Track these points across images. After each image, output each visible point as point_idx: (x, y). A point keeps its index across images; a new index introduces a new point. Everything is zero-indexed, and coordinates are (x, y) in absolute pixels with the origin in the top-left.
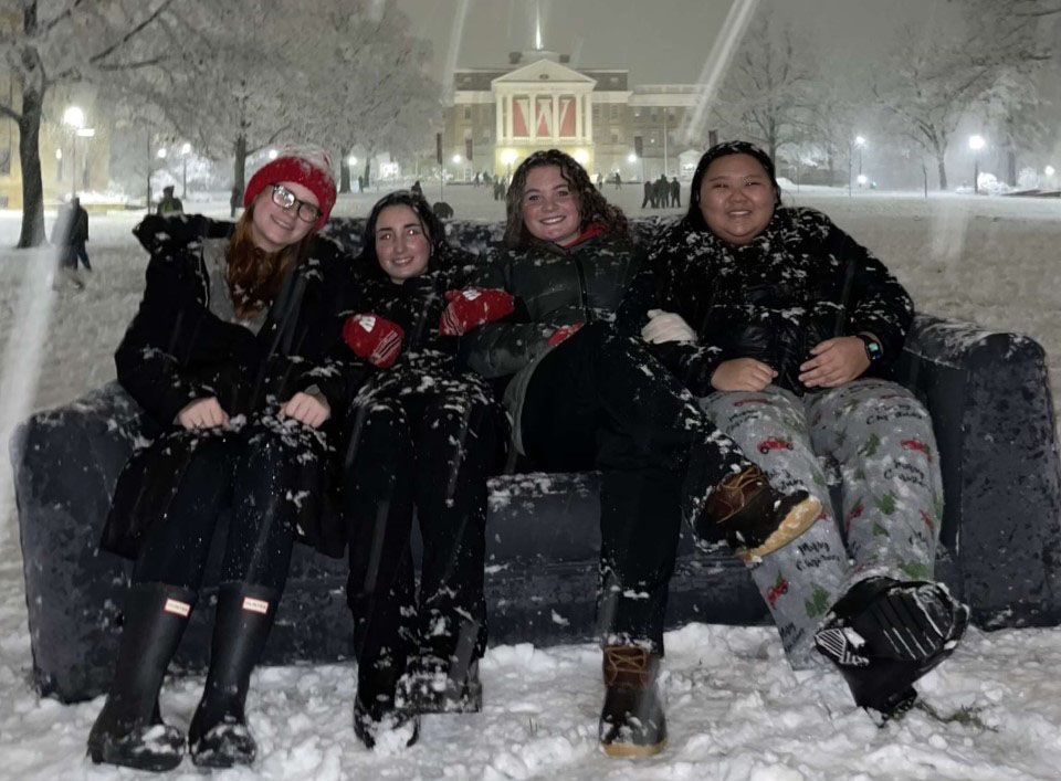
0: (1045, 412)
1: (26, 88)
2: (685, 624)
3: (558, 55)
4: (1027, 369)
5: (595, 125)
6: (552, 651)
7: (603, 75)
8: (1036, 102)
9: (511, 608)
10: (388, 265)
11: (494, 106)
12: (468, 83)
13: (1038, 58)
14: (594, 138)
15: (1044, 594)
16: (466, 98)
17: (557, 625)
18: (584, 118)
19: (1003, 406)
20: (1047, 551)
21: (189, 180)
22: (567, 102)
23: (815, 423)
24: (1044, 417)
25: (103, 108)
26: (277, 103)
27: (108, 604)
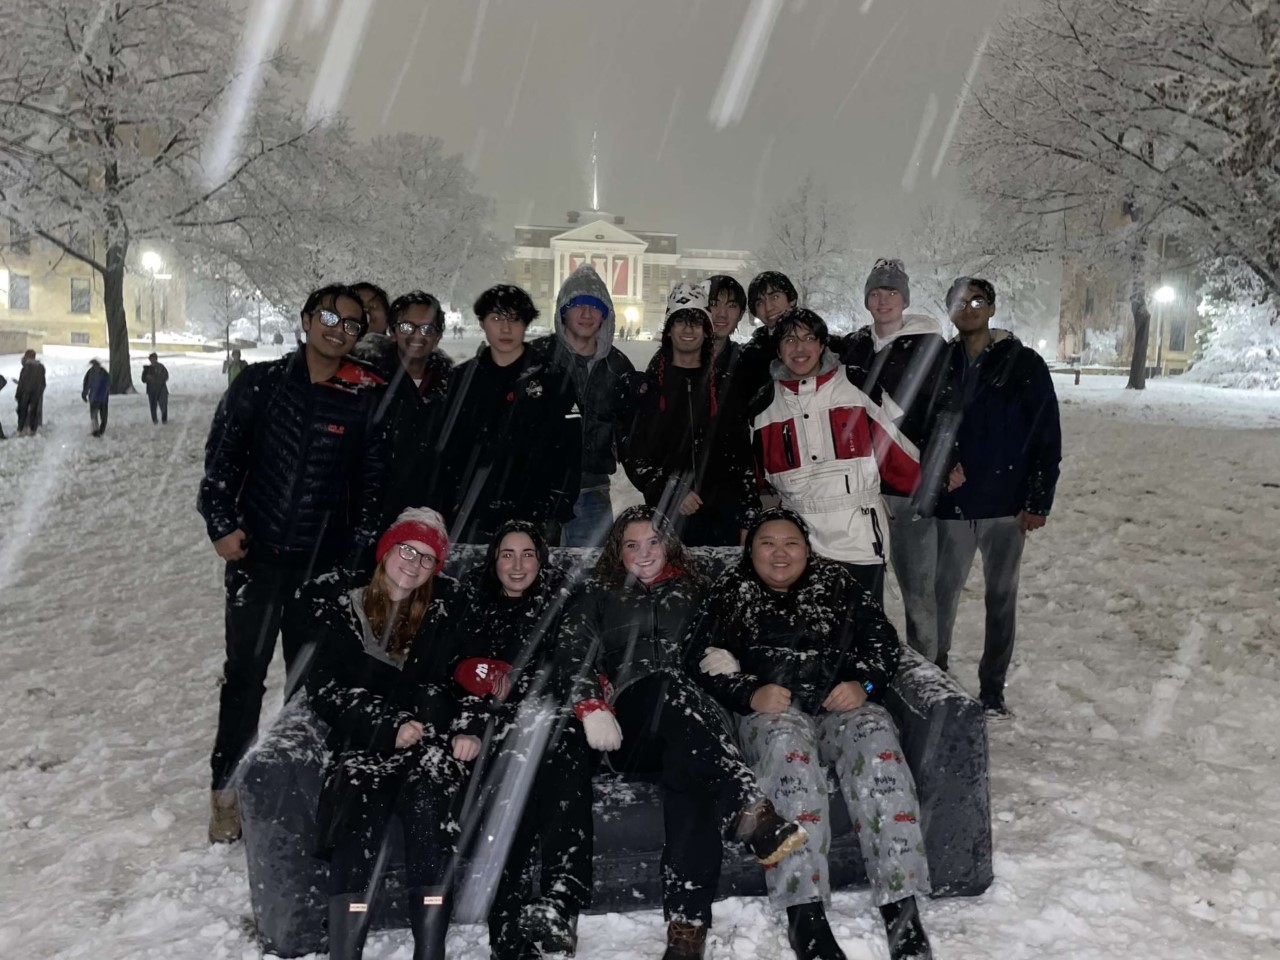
0: (981, 751)
1: (110, 245)
2: (726, 898)
3: (613, 216)
4: (971, 723)
5: (645, 285)
6: (631, 914)
7: (653, 238)
8: (1036, 282)
9: (603, 887)
10: (505, 579)
11: (552, 262)
12: (528, 240)
13: (1040, 251)
14: (644, 297)
15: (972, 876)
16: (526, 253)
17: (636, 898)
18: (635, 278)
19: (953, 749)
20: (976, 847)
21: (263, 322)
22: (620, 262)
23: (822, 738)
24: (980, 755)
25: (181, 257)
26: (348, 257)
27: (313, 889)
